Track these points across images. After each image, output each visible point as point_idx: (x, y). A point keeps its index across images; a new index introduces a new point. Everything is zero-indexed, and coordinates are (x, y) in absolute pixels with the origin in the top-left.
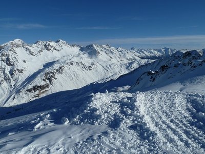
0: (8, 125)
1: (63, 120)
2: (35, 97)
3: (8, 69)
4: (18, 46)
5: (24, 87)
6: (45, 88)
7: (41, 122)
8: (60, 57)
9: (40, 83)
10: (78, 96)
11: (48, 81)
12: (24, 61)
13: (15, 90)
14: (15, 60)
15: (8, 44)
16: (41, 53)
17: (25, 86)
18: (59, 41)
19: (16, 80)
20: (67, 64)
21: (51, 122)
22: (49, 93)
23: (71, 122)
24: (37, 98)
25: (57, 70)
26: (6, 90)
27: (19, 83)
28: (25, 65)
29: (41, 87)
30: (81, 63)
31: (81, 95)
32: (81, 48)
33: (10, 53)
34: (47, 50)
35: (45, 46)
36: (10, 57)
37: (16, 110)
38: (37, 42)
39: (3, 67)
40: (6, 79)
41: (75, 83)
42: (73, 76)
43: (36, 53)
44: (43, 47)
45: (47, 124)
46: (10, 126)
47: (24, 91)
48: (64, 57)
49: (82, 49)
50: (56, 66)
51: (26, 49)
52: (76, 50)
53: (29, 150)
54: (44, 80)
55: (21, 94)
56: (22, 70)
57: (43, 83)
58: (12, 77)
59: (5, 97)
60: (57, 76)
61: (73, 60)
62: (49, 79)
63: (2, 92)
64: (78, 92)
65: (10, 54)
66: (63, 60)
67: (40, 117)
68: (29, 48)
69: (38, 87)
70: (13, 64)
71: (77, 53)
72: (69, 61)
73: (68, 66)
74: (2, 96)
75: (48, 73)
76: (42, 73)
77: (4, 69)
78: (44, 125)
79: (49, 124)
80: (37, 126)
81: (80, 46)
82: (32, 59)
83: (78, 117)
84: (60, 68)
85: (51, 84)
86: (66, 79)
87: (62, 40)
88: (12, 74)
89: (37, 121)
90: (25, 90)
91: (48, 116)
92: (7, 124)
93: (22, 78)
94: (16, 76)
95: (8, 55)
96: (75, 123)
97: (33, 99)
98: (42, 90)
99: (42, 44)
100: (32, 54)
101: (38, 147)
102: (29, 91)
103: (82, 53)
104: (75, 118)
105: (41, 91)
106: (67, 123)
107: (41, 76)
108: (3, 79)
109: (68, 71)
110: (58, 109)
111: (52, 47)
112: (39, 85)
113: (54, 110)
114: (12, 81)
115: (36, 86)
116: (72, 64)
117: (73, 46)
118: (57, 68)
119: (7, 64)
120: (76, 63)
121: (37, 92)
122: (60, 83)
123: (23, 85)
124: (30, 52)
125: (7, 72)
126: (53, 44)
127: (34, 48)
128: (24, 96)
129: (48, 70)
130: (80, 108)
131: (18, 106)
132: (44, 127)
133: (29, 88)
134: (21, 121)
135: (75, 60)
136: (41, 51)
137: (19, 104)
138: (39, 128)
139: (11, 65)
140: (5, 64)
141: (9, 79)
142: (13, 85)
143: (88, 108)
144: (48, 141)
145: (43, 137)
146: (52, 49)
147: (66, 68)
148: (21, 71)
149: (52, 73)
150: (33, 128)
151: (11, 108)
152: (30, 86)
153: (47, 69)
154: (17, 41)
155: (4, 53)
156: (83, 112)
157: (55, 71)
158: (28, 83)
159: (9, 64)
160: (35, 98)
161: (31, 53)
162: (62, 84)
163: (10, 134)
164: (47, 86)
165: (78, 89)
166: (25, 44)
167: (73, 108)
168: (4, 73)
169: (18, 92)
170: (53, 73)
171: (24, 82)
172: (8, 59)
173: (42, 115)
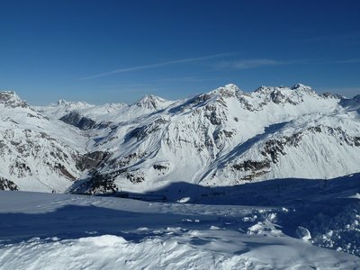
0: (205, 213)
1: (300, 231)
2: (245, 179)
3: (212, 128)
4: (230, 95)
5: (230, 160)
6: (262, 167)
7: (260, 223)
8: (296, 115)
9: (255, 157)
10: (324, 193)
11: (269, 156)
12: (236, 119)
13: (217, 163)
14: (222, 116)
15: (217, 91)
16: (264, 106)
17: (233, 158)
18: (298, 86)
19: (221, 148)
20: (309, 129)
21: (277, 228)
22: (270, 177)
23: (316, 239)
24: (248, 181)
25: (288, 139)
26: (205, 161)
27: (225, 153)
28: (236, 125)
29: (257, 165)
30: (339, 129)
31: (331, 192)
32: (342, 100)
33: (217, 105)
34: (274, 102)
35: (272, 95)
36: (217, 112)
37: (215, 194)
38: (259, 89)
39: (206, 125)
40: (208, 144)
41: (320, 167)
42: (318, 153)
43: (255, 106)
44: (268, 97)
45: (270, 230)
46: (209, 216)
47: (229, 166)
48: (304, 115)
49: (344, 103)
50: (288, 132)
51: (241, 100)
52: (331, 103)
53: (243, 264)
54: (263, 153)
55: (225, 170)
56: (231, 133)
57: (260, 158)
58: (216, 143)
59: (203, 170)
60: (286, 148)
61: (321, 122)
62: (273, 154)
63: (200, 162)
64: (325, 186)
65: (218, 107)
66: (301, 122)
67: (259, 215)
68: (246, 97)
69: (252, 163)
70: (220, 123)
71: (332, 110)
72: (313, 125)
73: (311, 134)
74: (199, 168)
75: (271, 143)
76: (261, 142)
77: (207, 129)
78: (265, 229)
79: (273, 231)
80: (254, 228)
81: (339, 97)
82: (247, 116)
83: (331, 233)
84: (295, 136)
85: (275, 162)
86: (304, 156)
87: (305, 85)
88: (216, 138)
89: (252, 220)
90: (232, 164)
91: (273, 216)
92: (203, 211)
93: (230, 144)
94: (221, 141)
95: (214, 109)
96: (324, 245)
97: (241, 182)
98: (257, 169)
99: (267, 91)
100: (249, 109)
101: (257, 263)
102: (238, 167)
103: (342, 109)
104: (325, 233)
105: (256, 172)
106: (307, 238)
107: (259, 146)
108: (203, 143)
109: (309, 142)
110: (291, 209)
111: (283, 97)
112: (253, 160)
113: (284, 209)
114: (215, 148)
115: (249, 161)
116: (318, 129)
117: (326, 95)
118: (289, 135)
119: (212, 121)
120: (326, 129)
121: (249, 172)
122: (291, 162)
123: (230, 157)
124: (246, 104)
125: (210, 134)
126: (286, 92)
127: (253, 99)
128: (229, 174)
129: (273, 138)
130: (337, 217)
131: (218, 188)
132: (264, 232)
133: (238, 163)
134: (222, 213)
135: (327, 122)
136: (265, 104)
137: (220, 185)
138: (256, 232)
139: (217, 123)
140: (209, 121)
141: (212, 145)
142: (215, 154)
143: (357, 223)
144: (273, 259)
145: (265, 250)
146: (283, 100)
147: (306, 136)
148: (229, 134)
149: (278, 142)
150: (246, 230)
151: (208, 188)
152: (240, 161)
153: (270, 136)
154: (229, 87)
155: (210, 105)
156: (343, 226)
157: (285, 140)
158: (238, 155)
159: (214, 122)
160: (244, 182)
161: (248, 107)
162: (295, 165)
163: (213, 227)
164: (268, 165)
165: (326, 180)
166: (241, 92)
167: (321, 215)
168: (206, 134)
169: (221, 166)
170: (280, 144)
171: (231, 153)
172: (213, 114)
173: (261, 211)
